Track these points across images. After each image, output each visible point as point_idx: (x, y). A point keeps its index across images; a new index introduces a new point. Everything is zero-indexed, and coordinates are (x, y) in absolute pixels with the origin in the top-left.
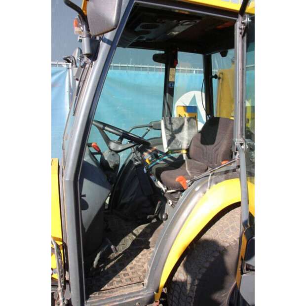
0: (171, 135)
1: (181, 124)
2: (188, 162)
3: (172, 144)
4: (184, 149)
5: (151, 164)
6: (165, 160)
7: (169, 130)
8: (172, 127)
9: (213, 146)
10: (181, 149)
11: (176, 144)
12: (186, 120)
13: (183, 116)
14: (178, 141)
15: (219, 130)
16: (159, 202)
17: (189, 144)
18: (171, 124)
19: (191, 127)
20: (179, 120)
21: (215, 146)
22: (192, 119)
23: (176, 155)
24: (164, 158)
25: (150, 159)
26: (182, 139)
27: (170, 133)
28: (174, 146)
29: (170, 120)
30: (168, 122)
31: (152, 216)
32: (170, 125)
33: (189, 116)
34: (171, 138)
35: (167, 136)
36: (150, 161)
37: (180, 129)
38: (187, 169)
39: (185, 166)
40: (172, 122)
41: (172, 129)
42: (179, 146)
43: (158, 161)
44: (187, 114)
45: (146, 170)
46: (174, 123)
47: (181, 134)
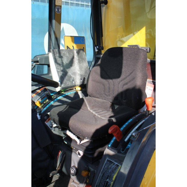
0: (62, 71)
1: (71, 57)
2: (87, 100)
3: (65, 81)
4: (78, 86)
5: (44, 107)
6: (60, 101)
7: (59, 64)
8: (62, 61)
9: (119, 80)
10: (75, 86)
11: (69, 80)
12: (75, 52)
13: (72, 48)
14: (71, 77)
15: (124, 62)
16: (60, 153)
17: (82, 80)
18: (61, 57)
19: (81, 59)
20: (69, 53)
21: (122, 80)
22: (81, 51)
23: (71, 94)
24: (58, 98)
25: (40, 100)
26: (74, 74)
27: (62, 68)
28: (67, 83)
29: (60, 53)
30: (58, 55)
31: (54, 172)
32: (60, 59)
33: (77, 47)
34: (63, 74)
35: (58, 72)
36: (41, 103)
37: (71, 63)
38: (89, 108)
39: (86, 106)
40: (62, 55)
41: (62, 63)
42: (72, 82)
43: (52, 103)
44: (75, 46)
45: (39, 114)
46: (64, 57)
47: (72, 68)
